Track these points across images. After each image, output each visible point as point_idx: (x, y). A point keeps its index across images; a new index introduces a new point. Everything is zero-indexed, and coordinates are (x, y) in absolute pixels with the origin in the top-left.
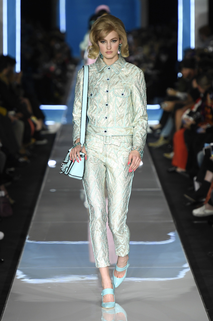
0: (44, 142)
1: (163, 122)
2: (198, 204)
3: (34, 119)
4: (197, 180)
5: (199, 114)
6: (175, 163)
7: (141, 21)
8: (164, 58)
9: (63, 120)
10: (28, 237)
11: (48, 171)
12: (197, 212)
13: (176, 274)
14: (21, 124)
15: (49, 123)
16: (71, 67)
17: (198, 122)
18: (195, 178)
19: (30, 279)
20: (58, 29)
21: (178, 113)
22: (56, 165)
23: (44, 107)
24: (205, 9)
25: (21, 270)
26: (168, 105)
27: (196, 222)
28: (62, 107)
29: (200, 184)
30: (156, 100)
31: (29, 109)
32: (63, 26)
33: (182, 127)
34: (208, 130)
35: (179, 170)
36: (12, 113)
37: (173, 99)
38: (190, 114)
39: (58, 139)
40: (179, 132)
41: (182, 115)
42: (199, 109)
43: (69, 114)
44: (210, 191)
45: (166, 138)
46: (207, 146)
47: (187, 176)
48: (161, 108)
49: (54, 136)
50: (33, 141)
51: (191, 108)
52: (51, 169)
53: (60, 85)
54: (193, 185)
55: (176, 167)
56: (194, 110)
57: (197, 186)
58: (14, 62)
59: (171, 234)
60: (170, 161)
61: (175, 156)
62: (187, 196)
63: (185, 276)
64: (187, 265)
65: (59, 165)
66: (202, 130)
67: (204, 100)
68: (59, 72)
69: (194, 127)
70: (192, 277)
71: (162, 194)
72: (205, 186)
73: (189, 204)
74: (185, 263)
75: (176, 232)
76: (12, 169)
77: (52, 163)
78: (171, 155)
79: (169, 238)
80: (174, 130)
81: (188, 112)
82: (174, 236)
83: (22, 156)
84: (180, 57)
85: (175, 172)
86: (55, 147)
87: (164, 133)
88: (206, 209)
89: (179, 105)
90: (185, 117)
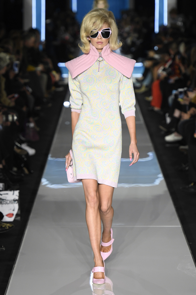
0: (61, 89)
1: (145, 75)
2: (169, 133)
3: (54, 73)
4: (169, 116)
5: (170, 70)
6: (153, 104)
7: (129, 4)
8: (145, 30)
10: (50, 155)
11: (64, 110)
12: (169, 138)
13: (153, 181)
14: (45, 77)
15: (65, 76)
17: (169, 75)
18: (167, 115)
19: (52, 185)
20: (71, 9)
23: (61, 65)
25: (46, 178)
26: (148, 63)
27: (168, 145)
29: (170, 119)
30: (140, 59)
31: (51, 65)
32: (74, 7)
33: (158, 79)
34: (176, 81)
35: (156, 109)
37: (152, 59)
38: (164, 70)
40: (156, 83)
42: (170, 66)
45: (147, 87)
46: (174, 92)
47: (161, 113)
48: (144, 65)
50: (53, 88)
51: (165, 65)
52: (66, 108)
53: (72, 50)
54: (165, 119)
55: (154, 107)
56: (167, 66)
57: (168, 120)
60: (149, 103)
61: (153, 99)
62: (161, 127)
63: (160, 184)
64: (161, 176)
66: (172, 80)
67: (174, 59)
69: (167, 79)
70: (164, 185)
71: (144, 126)
73: (163, 133)
74: (159, 174)
75: (154, 152)
76: (38, 108)
77: (66, 104)
78: (150, 99)
79: (148, 156)
80: (152, 81)
81: (162, 68)
82: (151, 155)
84: (157, 30)
85: (153, 110)
87: (146, 83)
88: (175, 136)
89: (156, 63)
90: (160, 71)
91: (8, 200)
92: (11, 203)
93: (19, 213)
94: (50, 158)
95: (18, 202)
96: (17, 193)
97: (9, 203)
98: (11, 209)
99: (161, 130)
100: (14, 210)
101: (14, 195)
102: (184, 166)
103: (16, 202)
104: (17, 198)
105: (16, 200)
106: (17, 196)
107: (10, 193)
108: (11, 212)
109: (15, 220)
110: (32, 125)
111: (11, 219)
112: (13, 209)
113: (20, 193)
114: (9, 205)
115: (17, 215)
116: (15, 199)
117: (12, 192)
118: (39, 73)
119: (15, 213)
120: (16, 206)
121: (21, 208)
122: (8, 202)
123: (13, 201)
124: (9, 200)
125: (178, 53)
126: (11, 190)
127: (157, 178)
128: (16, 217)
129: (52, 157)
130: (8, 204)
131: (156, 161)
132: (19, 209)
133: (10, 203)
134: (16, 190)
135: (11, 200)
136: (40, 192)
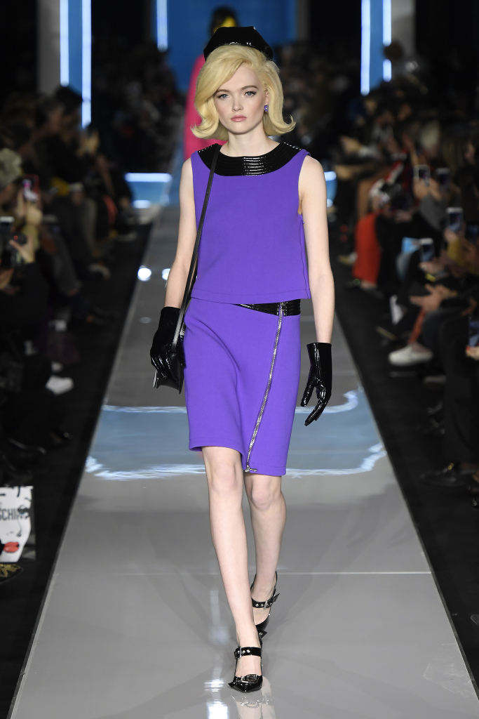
0: (131, 237)
2: (399, 344)
4: (398, 302)
5: (399, 187)
6: (358, 272)
7: (297, 28)
9: (164, 199)
10: (106, 400)
11: (138, 289)
12: (398, 357)
13: (358, 463)
14: (91, 207)
15: (141, 204)
16: (177, 108)
18: (394, 300)
19: (112, 471)
20: (154, 43)
21: (363, 187)
22: (152, 276)
23: (133, 177)
24: (408, 9)
25: (94, 457)
27: (395, 374)
28: (162, 178)
29: (402, 310)
32: (162, 39)
33: (370, 211)
35: (366, 285)
36: (77, 187)
38: (385, 189)
39: (156, 233)
40: (365, 221)
41: (369, 190)
42: (399, 180)
43: (175, 189)
44: (421, 320)
46: (409, 246)
47: (380, 295)
49: (148, 228)
50: (113, 235)
51: (386, 177)
52: (144, 283)
53: (160, 140)
54: (389, 312)
55: (361, 279)
56: (391, 180)
57: (397, 314)
58: (79, 100)
59: (351, 396)
61: (359, 260)
62: (382, 331)
63: (373, 468)
64: (379, 448)
65: (156, 276)
67: (407, 164)
68: (155, 115)
70: (388, 468)
72: (412, 312)
73: (385, 343)
74: (375, 443)
75: (361, 390)
77: (144, 274)
78: (352, 258)
79: (345, 401)
81: (379, 184)
82: (354, 399)
83: (95, 261)
84: (365, 87)
85: (358, 289)
86: (152, 248)
88: (414, 351)
90: (375, 193)
91: (5, 510)
92: (15, 518)
93: (33, 541)
94: (106, 408)
95: (30, 515)
96: (27, 492)
97: (9, 518)
98: (12, 532)
99: (381, 338)
100: (19, 535)
101: (22, 497)
102: (436, 425)
103: (26, 514)
104: (28, 504)
105: (25, 510)
106: (26, 498)
107: (11, 492)
108: (14, 539)
109: (21, 559)
110: (61, 325)
111: (15, 557)
112: (17, 531)
113: (34, 493)
114: (7, 521)
115: (27, 546)
116: (23, 508)
117: (16, 490)
118: (77, 199)
119: (23, 541)
120: (25, 524)
121: (37, 529)
122: (6, 514)
123: (17, 513)
124: (9, 510)
125: (418, 147)
126: (12, 486)
127: (369, 454)
128: (24, 552)
129: (110, 404)
130: (5, 519)
131: (367, 412)
132: (31, 533)
133: (11, 517)
134: (26, 485)
135: (14, 510)
136: (83, 489)
